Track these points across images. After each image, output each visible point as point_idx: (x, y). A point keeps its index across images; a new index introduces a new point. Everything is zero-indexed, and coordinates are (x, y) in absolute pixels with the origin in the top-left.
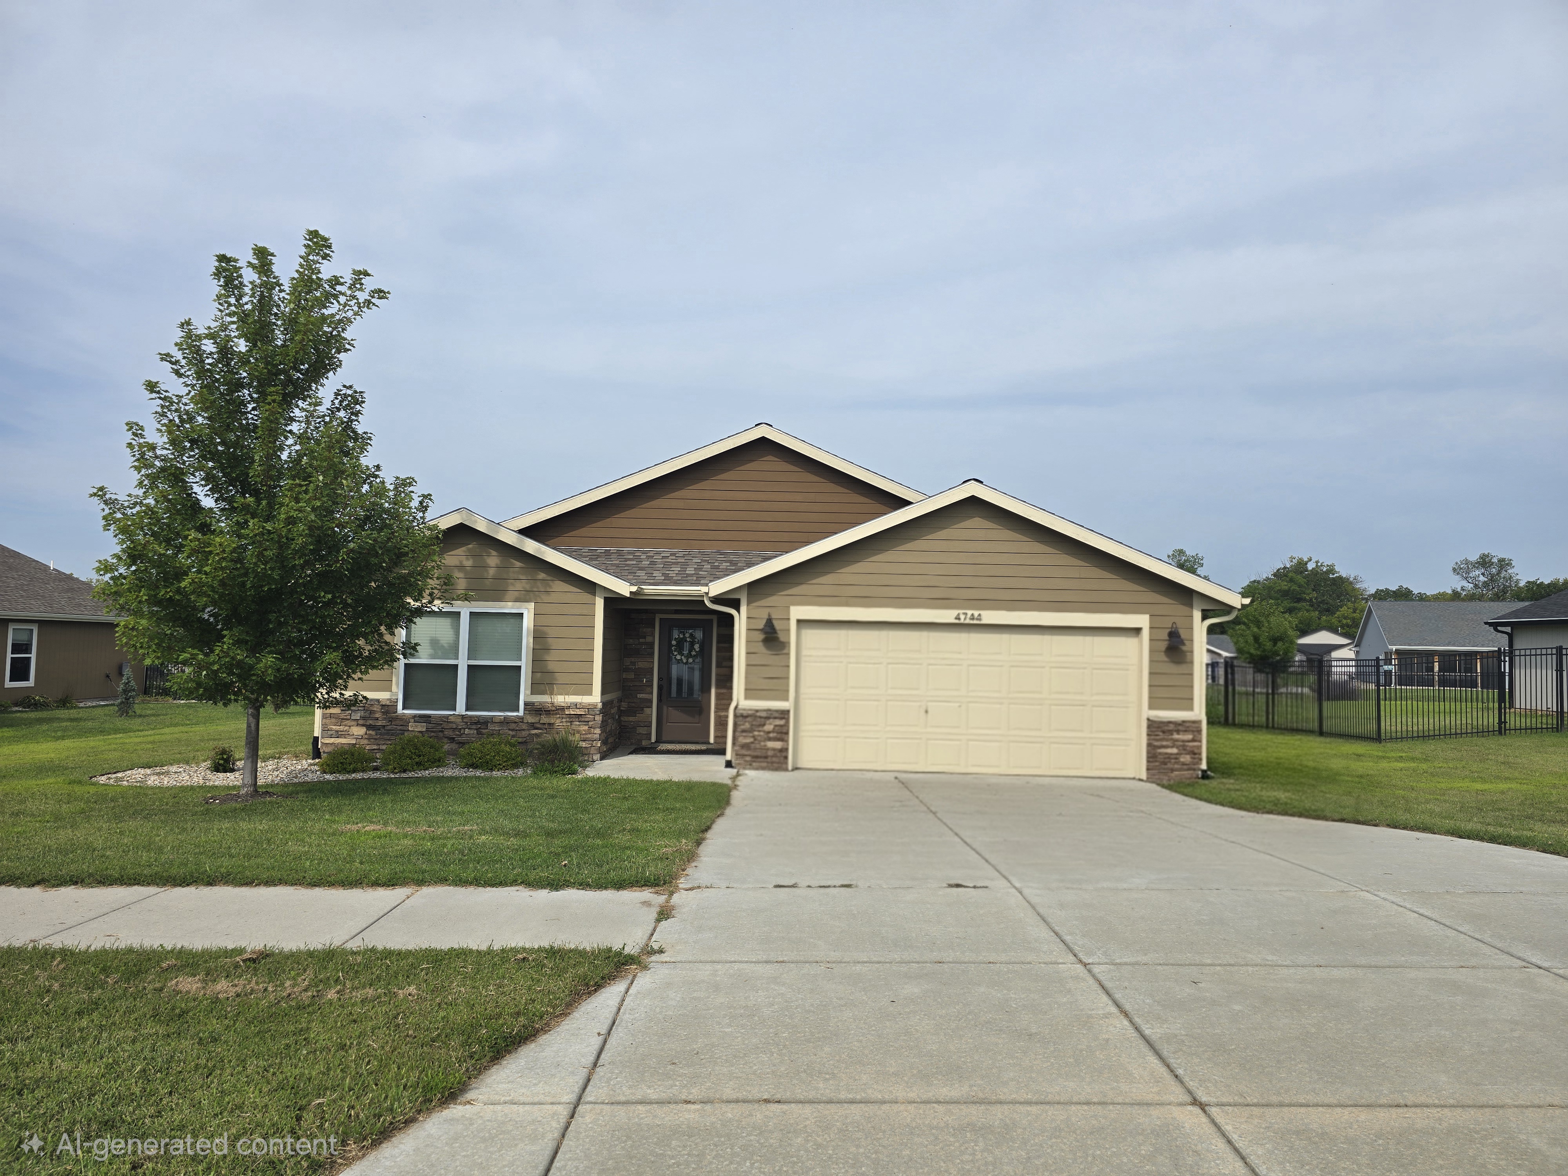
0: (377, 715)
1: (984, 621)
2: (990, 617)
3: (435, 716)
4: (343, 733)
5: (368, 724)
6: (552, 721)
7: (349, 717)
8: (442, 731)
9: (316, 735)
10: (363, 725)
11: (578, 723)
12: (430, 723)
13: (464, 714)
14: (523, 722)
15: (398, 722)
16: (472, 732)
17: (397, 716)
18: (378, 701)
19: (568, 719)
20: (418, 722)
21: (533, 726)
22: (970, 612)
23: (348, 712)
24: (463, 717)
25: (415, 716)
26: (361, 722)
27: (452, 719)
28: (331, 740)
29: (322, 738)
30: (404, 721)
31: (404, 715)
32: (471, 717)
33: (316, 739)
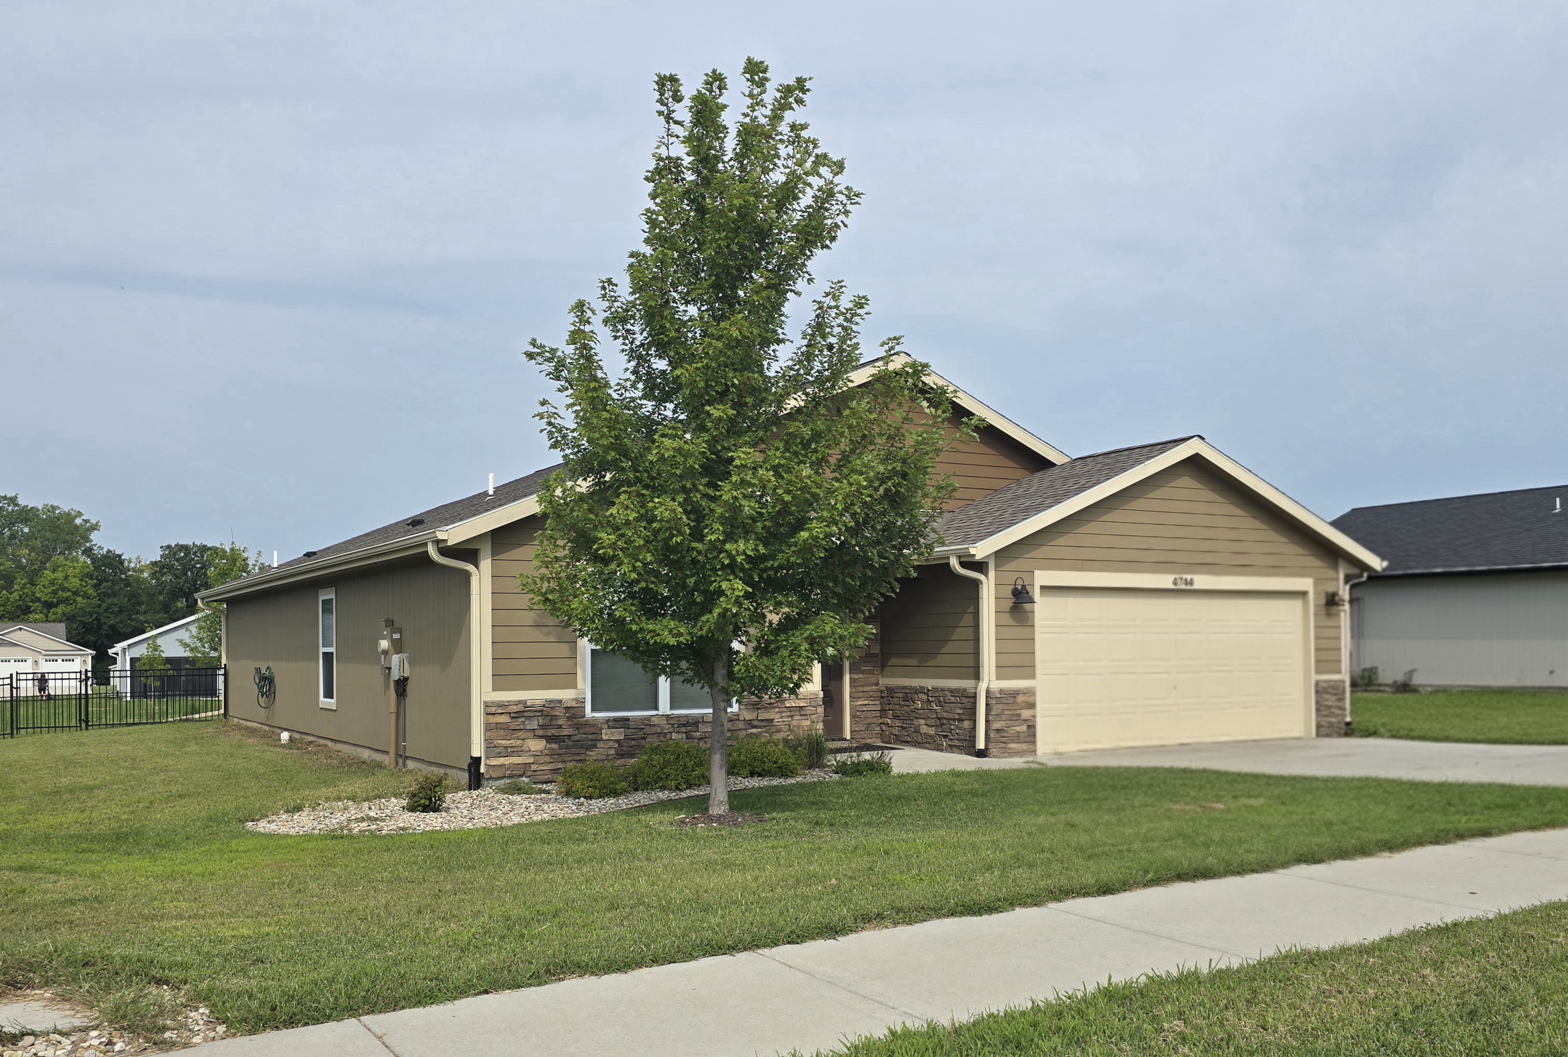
0: (560, 722)
1: (1196, 586)
2: (1202, 581)
3: (636, 719)
4: (515, 749)
5: (549, 734)
6: (772, 717)
7: (522, 727)
8: (644, 738)
9: (476, 754)
10: (541, 737)
11: (798, 717)
12: (628, 728)
13: (669, 713)
14: (739, 720)
15: (588, 729)
16: (680, 736)
17: (587, 721)
18: (560, 701)
19: (789, 714)
20: (613, 728)
21: (750, 724)
22: (1185, 576)
23: (520, 720)
24: (668, 717)
25: (608, 720)
26: (541, 733)
27: (655, 721)
28: (501, 761)
29: (487, 758)
30: (594, 728)
31: (595, 719)
32: (679, 717)
33: (477, 761)
